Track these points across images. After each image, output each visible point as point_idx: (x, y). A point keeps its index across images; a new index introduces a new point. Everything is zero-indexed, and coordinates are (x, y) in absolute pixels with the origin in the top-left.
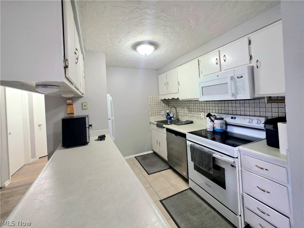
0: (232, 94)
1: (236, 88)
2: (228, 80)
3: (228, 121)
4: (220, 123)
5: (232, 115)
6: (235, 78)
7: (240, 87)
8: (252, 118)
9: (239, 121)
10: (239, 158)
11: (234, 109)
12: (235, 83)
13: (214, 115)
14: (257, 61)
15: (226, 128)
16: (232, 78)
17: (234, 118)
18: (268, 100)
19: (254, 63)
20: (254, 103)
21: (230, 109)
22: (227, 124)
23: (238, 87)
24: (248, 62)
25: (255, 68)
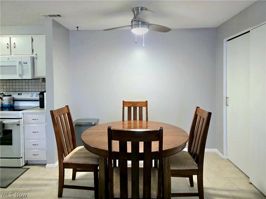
0: (20, 74)
1: (23, 70)
2: (17, 64)
3: (16, 97)
4: (9, 99)
5: (19, 92)
6: (22, 63)
7: (25, 70)
8: (33, 93)
9: (24, 96)
10: (23, 118)
11: (21, 87)
12: (22, 67)
13: (3, 93)
14: (36, 54)
15: (14, 104)
16: (20, 63)
17: (20, 94)
18: (42, 80)
19: (34, 55)
20: (35, 82)
21: (17, 87)
22: (14, 100)
23: (24, 70)
24: (31, 54)
25: (35, 59)
